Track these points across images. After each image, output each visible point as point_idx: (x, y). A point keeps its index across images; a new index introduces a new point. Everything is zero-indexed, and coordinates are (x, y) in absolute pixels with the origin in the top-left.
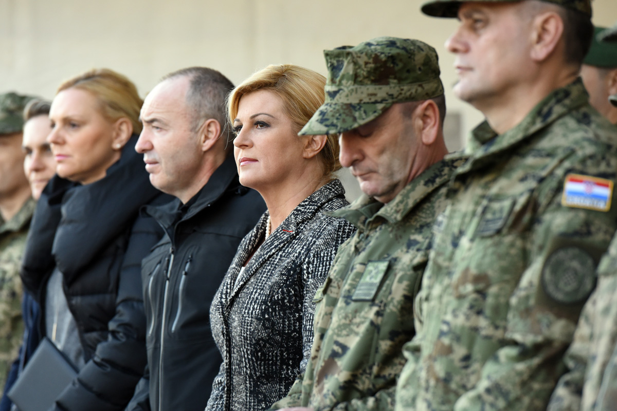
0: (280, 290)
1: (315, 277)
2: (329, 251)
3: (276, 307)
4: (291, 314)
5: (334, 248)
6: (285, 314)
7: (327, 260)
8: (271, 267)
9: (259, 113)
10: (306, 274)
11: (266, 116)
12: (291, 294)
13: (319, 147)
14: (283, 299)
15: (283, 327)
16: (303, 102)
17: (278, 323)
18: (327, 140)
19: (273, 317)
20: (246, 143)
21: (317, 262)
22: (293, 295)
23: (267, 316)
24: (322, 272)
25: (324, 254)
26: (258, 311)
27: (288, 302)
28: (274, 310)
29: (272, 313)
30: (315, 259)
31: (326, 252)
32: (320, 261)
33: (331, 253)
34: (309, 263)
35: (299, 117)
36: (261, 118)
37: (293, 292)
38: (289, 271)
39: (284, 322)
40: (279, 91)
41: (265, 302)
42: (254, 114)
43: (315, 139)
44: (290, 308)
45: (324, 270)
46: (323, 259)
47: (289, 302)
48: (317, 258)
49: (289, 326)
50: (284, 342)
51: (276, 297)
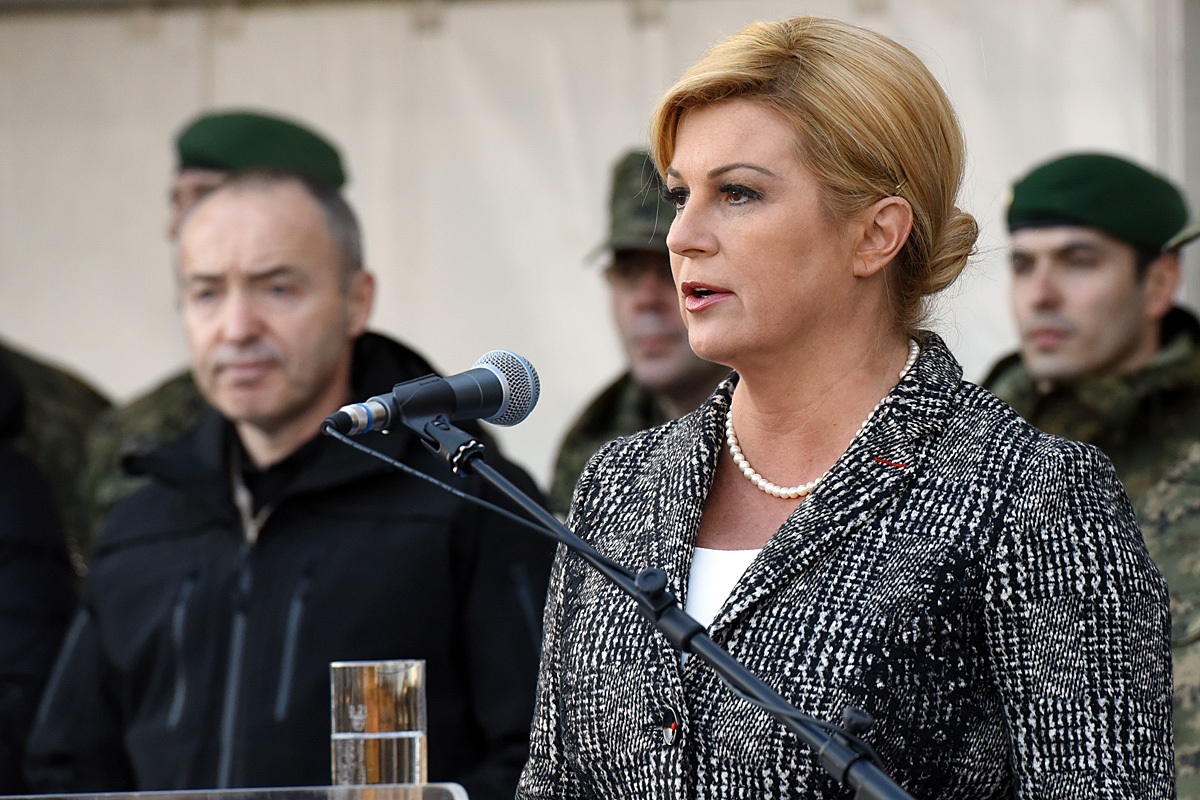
0: (917, 619)
1: (1040, 598)
2: (1058, 525)
3: (903, 662)
4: (938, 681)
5: (1069, 517)
6: (924, 680)
7: (1062, 552)
8: (867, 555)
9: (733, 162)
10: (1010, 589)
11: (751, 171)
12: (944, 632)
13: (894, 244)
14: (922, 642)
15: (916, 714)
16: (848, 130)
17: (906, 703)
18: (913, 230)
19: (895, 686)
20: (702, 244)
21: (1036, 557)
22: (949, 634)
23: (880, 685)
24: (1057, 583)
25: (1049, 534)
26: (850, 667)
27: (932, 651)
28: (899, 669)
29: (893, 676)
30: (1029, 548)
31: (1053, 530)
32: (1044, 554)
33: (1066, 530)
34: (1011, 558)
35: (839, 172)
36: (736, 177)
37: (950, 628)
38: (941, 572)
39: (920, 700)
40: (784, 104)
41: (873, 647)
42: (719, 165)
43: (880, 223)
44: (938, 666)
45: (1061, 578)
46: (1050, 547)
47: (936, 651)
48: (1033, 544)
49: (930, 714)
50: (911, 754)
51: (905, 637)
